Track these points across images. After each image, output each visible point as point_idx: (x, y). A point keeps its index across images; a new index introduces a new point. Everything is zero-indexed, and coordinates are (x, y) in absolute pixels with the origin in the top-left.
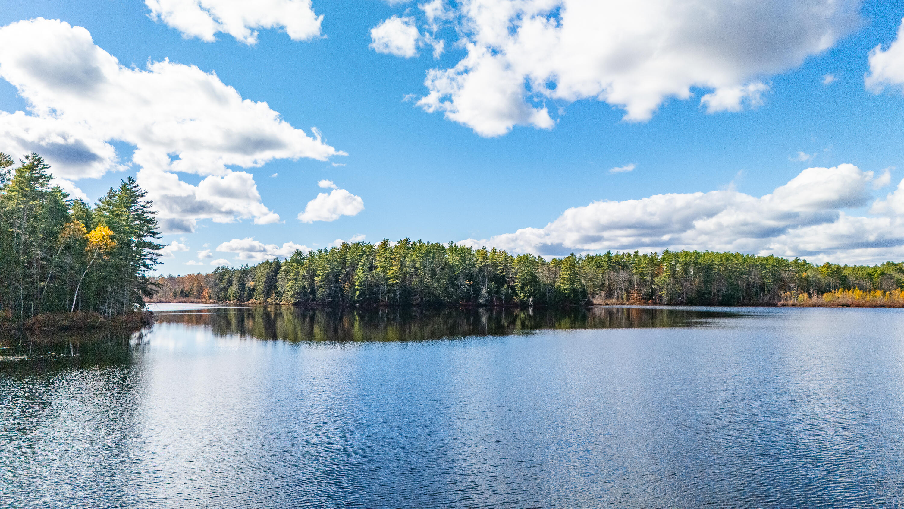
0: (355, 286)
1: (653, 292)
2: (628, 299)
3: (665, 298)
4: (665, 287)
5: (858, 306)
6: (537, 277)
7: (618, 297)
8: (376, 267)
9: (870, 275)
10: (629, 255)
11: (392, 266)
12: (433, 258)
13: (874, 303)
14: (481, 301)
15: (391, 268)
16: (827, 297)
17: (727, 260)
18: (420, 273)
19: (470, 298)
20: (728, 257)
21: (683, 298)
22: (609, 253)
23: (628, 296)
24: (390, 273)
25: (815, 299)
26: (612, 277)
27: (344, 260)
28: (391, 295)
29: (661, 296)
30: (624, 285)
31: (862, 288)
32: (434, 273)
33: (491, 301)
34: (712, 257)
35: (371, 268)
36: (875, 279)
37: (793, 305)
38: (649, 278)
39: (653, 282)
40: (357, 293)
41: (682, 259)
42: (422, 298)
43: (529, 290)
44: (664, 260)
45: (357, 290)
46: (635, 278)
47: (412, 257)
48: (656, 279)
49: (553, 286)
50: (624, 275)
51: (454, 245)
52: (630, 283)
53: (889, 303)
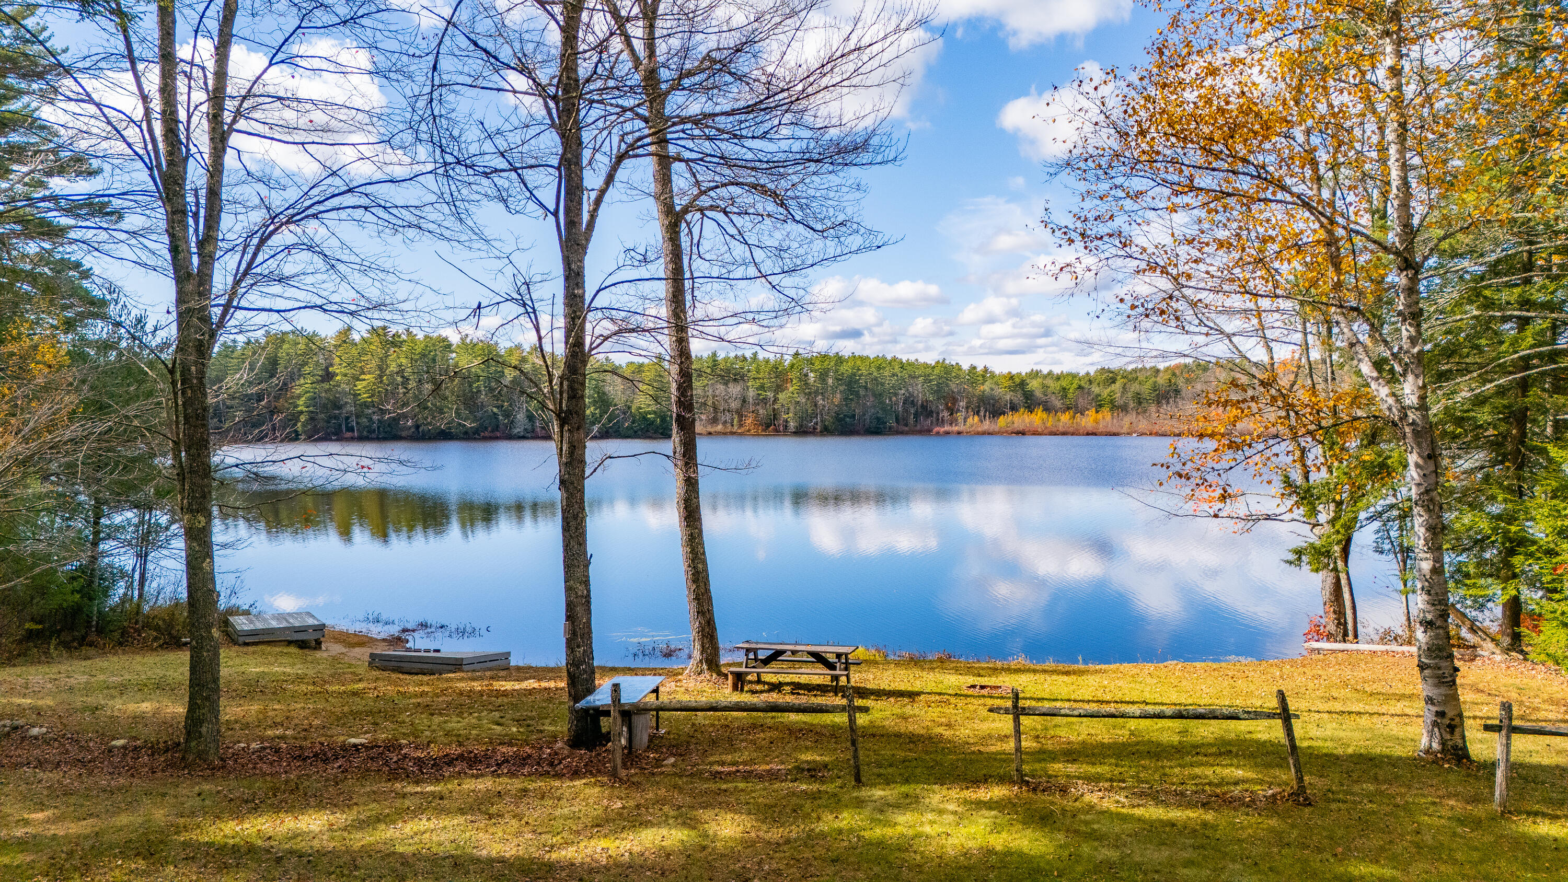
0: (297, 406)
1: (776, 415)
2: (741, 426)
3: (792, 424)
4: (792, 408)
5: (1035, 433)
6: (604, 393)
7: (725, 422)
8: (335, 374)
9: (1064, 389)
10: (745, 359)
11: (363, 373)
12: (434, 360)
13: (1054, 430)
14: (516, 431)
15: (363, 377)
16: (1002, 421)
17: (879, 368)
18: (412, 384)
19: (498, 426)
20: (881, 364)
21: (816, 423)
22: (714, 354)
23: (740, 420)
24: (360, 385)
25: (987, 425)
26: (717, 393)
27: (273, 362)
28: (364, 420)
29: (787, 421)
30: (734, 405)
31: (1048, 409)
32: (438, 386)
33: (533, 431)
34: (859, 363)
35: (328, 376)
36: (1070, 395)
37: (959, 433)
38: (770, 394)
39: (776, 400)
40: (303, 418)
41: (817, 366)
42: (417, 427)
43: (593, 414)
44: (792, 366)
45: (301, 412)
46: (751, 393)
47: (397, 360)
48: (781, 396)
49: (629, 408)
50: (735, 389)
51: (468, 341)
52: (744, 401)
53: (1071, 430)
